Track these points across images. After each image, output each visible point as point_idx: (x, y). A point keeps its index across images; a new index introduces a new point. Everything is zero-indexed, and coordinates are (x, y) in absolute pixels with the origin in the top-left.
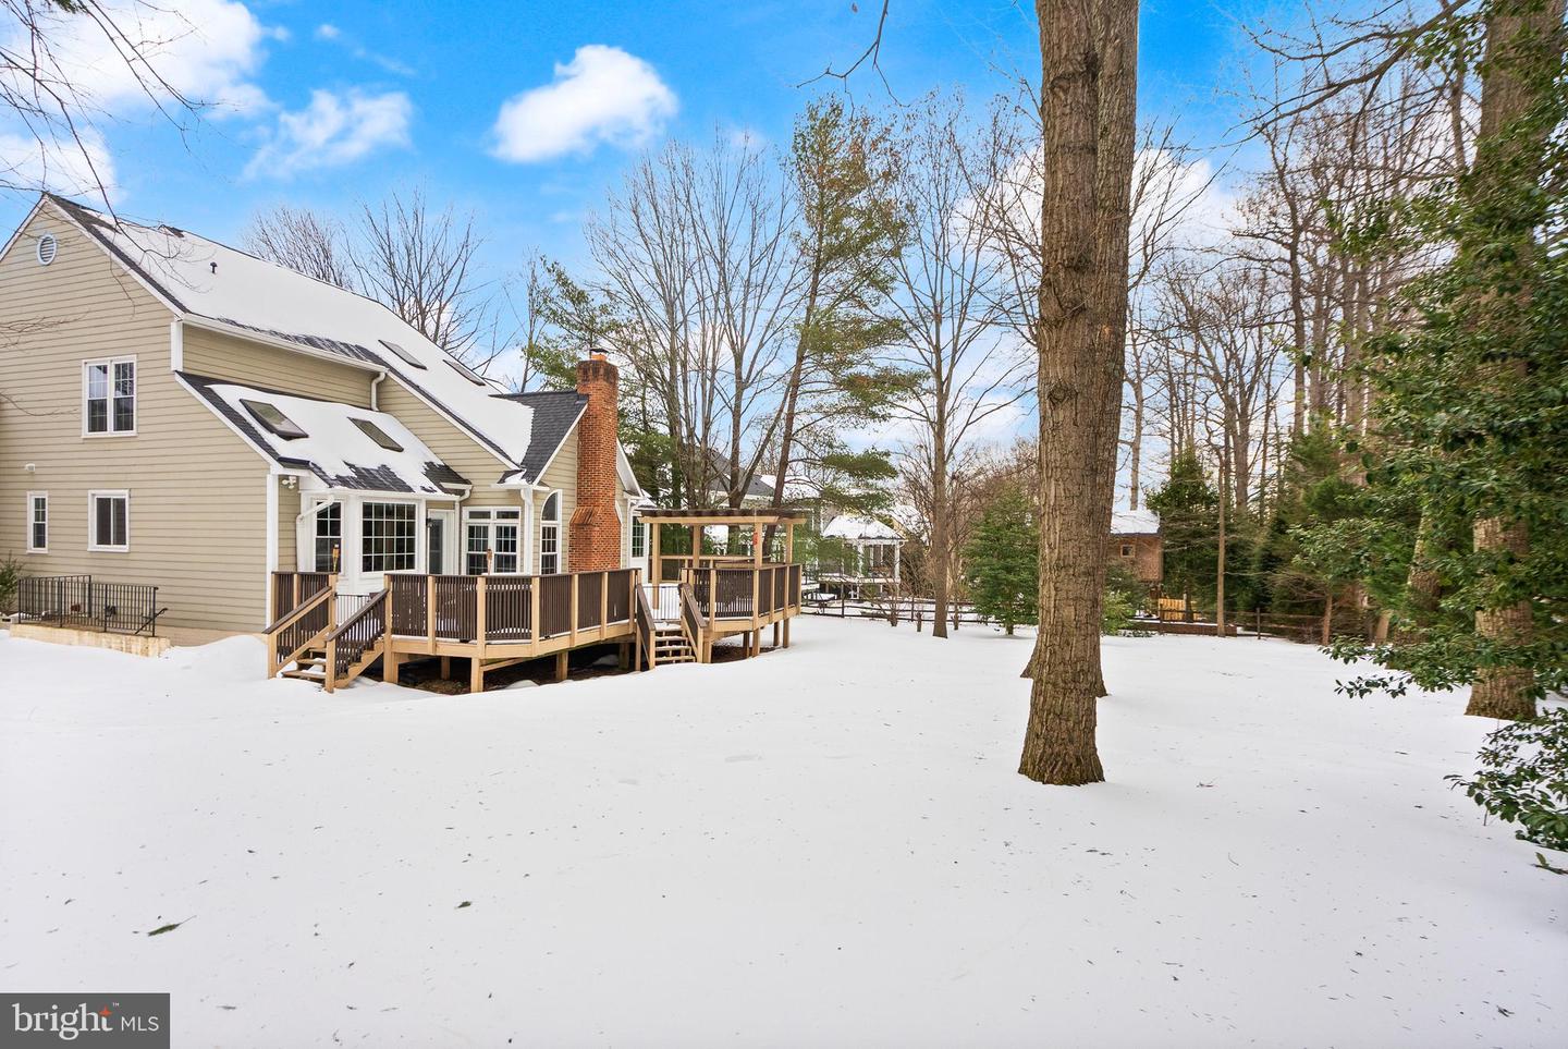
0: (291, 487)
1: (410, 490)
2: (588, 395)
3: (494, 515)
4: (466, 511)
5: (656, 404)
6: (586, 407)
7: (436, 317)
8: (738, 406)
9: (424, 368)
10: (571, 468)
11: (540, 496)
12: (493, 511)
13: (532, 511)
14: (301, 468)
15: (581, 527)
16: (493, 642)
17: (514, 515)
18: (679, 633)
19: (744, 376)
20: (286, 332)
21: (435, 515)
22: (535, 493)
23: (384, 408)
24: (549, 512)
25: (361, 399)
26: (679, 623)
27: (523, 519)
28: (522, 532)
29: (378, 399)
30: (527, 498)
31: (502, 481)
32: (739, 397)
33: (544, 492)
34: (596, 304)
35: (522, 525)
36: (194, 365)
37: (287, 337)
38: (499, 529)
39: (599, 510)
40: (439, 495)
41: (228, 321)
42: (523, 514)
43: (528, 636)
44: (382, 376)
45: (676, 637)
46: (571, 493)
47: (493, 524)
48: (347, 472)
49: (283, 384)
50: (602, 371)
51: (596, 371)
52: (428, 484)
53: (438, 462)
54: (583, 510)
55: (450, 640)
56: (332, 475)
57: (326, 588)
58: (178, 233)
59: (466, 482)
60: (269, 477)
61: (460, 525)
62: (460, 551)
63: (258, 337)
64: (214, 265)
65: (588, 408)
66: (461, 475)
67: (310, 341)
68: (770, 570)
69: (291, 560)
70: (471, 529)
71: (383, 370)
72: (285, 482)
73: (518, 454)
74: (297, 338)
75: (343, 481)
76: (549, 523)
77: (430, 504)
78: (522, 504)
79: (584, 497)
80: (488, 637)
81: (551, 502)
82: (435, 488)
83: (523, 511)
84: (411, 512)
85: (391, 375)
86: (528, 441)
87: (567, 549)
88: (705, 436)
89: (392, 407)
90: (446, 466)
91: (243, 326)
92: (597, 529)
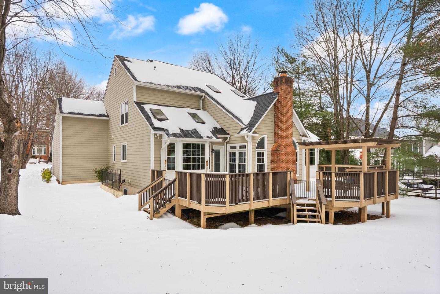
0: (158, 138)
1: (202, 137)
2: (278, 92)
3: (238, 147)
4: (229, 146)
5: (326, 99)
6: (277, 98)
7: (246, 80)
8: (368, 95)
9: (221, 93)
10: (271, 126)
11: (255, 138)
12: (238, 145)
13: (251, 145)
14: (160, 131)
15: (275, 152)
16: (209, 205)
17: (245, 147)
18: (314, 206)
19: (371, 80)
20: (170, 84)
21: (215, 148)
22: (253, 137)
23: (205, 109)
24: (261, 145)
25: (197, 106)
26: (315, 200)
27: (248, 148)
28: (247, 154)
29: (203, 106)
30: (250, 140)
31: (239, 133)
32: (369, 90)
33: (257, 137)
34: (300, 62)
35: (247, 151)
36: (139, 99)
37: (170, 86)
38: (240, 153)
39: (284, 144)
40: (214, 139)
41: (151, 83)
42: (248, 147)
43: (224, 203)
44: (203, 97)
45: (312, 208)
46: (272, 137)
47: (237, 151)
48: (179, 132)
49: (166, 103)
50: (284, 81)
51: (281, 81)
52: (211, 135)
53: (219, 127)
54: (277, 144)
55: (195, 202)
56: (171, 133)
57: (162, 176)
58: (151, 61)
59: (228, 134)
60: (151, 134)
61: (227, 152)
62: (227, 162)
63: (161, 87)
64: (155, 67)
65: (279, 98)
66: (227, 131)
67: (178, 87)
68: (373, 174)
69: (159, 165)
70: (230, 153)
71: (203, 94)
72: (156, 136)
73: (246, 121)
74: (173, 87)
75: (175, 135)
76: (260, 150)
77: (212, 144)
78: (247, 142)
79: (278, 138)
80: (206, 202)
81: (262, 140)
82: (213, 136)
83: (248, 145)
84: (203, 147)
85: (206, 96)
86: (252, 115)
87: (270, 161)
88: (348, 109)
89: (207, 108)
90: (222, 129)
91: (155, 84)
92: (283, 152)
